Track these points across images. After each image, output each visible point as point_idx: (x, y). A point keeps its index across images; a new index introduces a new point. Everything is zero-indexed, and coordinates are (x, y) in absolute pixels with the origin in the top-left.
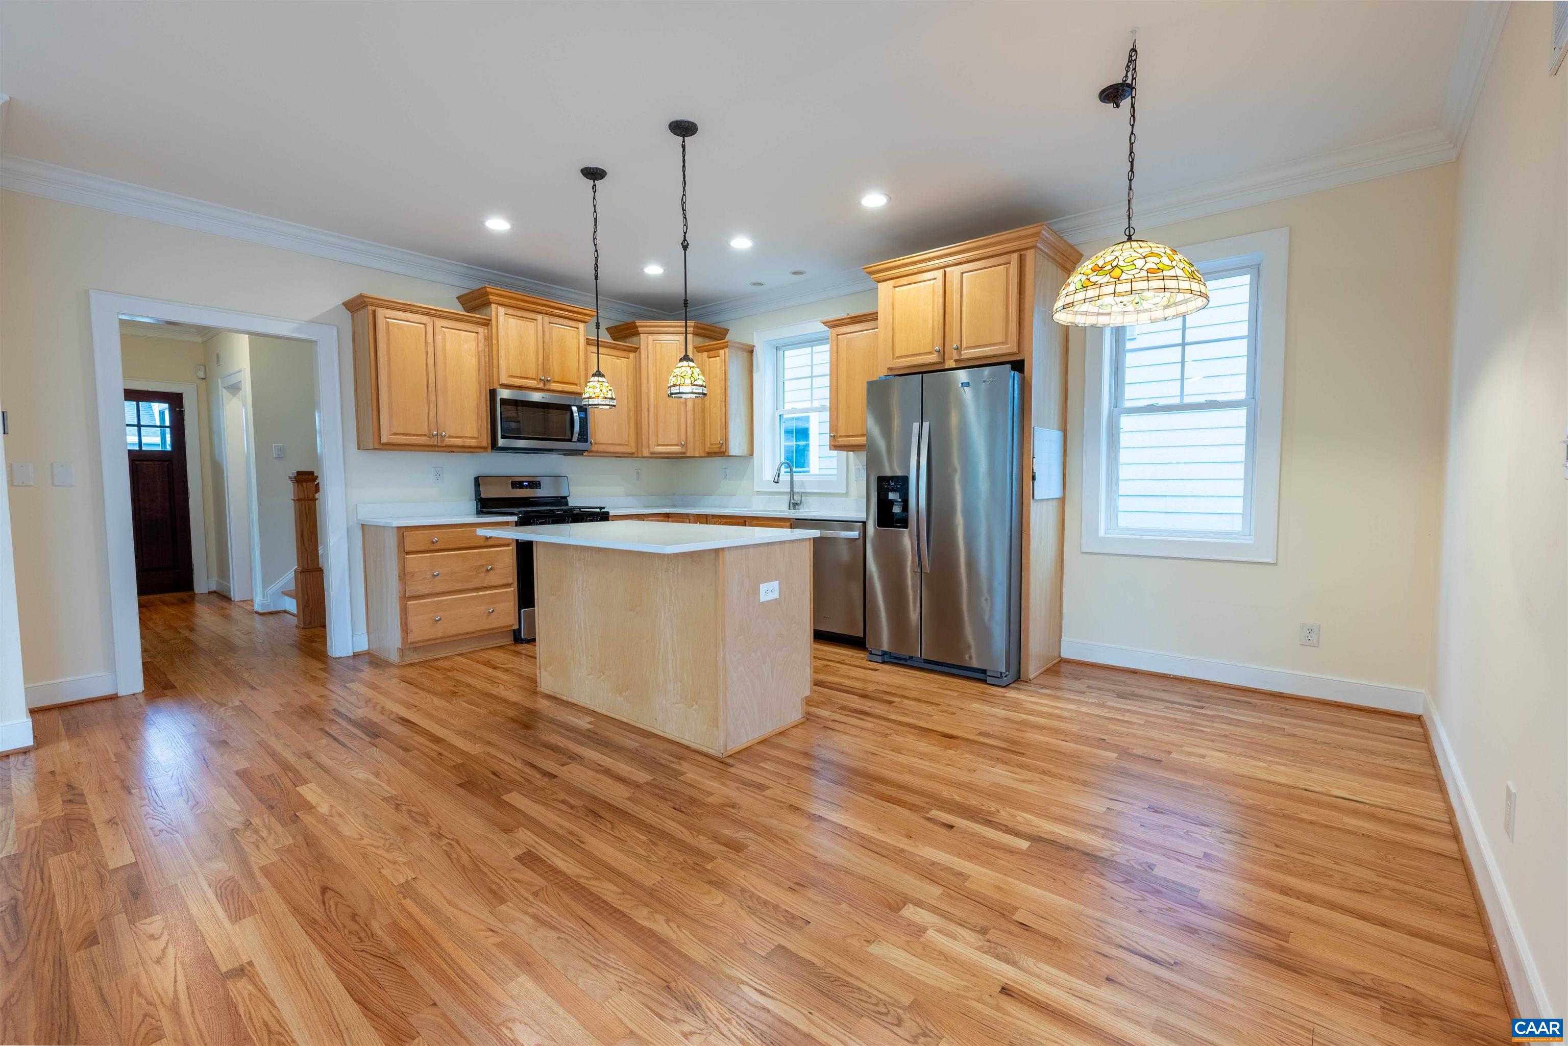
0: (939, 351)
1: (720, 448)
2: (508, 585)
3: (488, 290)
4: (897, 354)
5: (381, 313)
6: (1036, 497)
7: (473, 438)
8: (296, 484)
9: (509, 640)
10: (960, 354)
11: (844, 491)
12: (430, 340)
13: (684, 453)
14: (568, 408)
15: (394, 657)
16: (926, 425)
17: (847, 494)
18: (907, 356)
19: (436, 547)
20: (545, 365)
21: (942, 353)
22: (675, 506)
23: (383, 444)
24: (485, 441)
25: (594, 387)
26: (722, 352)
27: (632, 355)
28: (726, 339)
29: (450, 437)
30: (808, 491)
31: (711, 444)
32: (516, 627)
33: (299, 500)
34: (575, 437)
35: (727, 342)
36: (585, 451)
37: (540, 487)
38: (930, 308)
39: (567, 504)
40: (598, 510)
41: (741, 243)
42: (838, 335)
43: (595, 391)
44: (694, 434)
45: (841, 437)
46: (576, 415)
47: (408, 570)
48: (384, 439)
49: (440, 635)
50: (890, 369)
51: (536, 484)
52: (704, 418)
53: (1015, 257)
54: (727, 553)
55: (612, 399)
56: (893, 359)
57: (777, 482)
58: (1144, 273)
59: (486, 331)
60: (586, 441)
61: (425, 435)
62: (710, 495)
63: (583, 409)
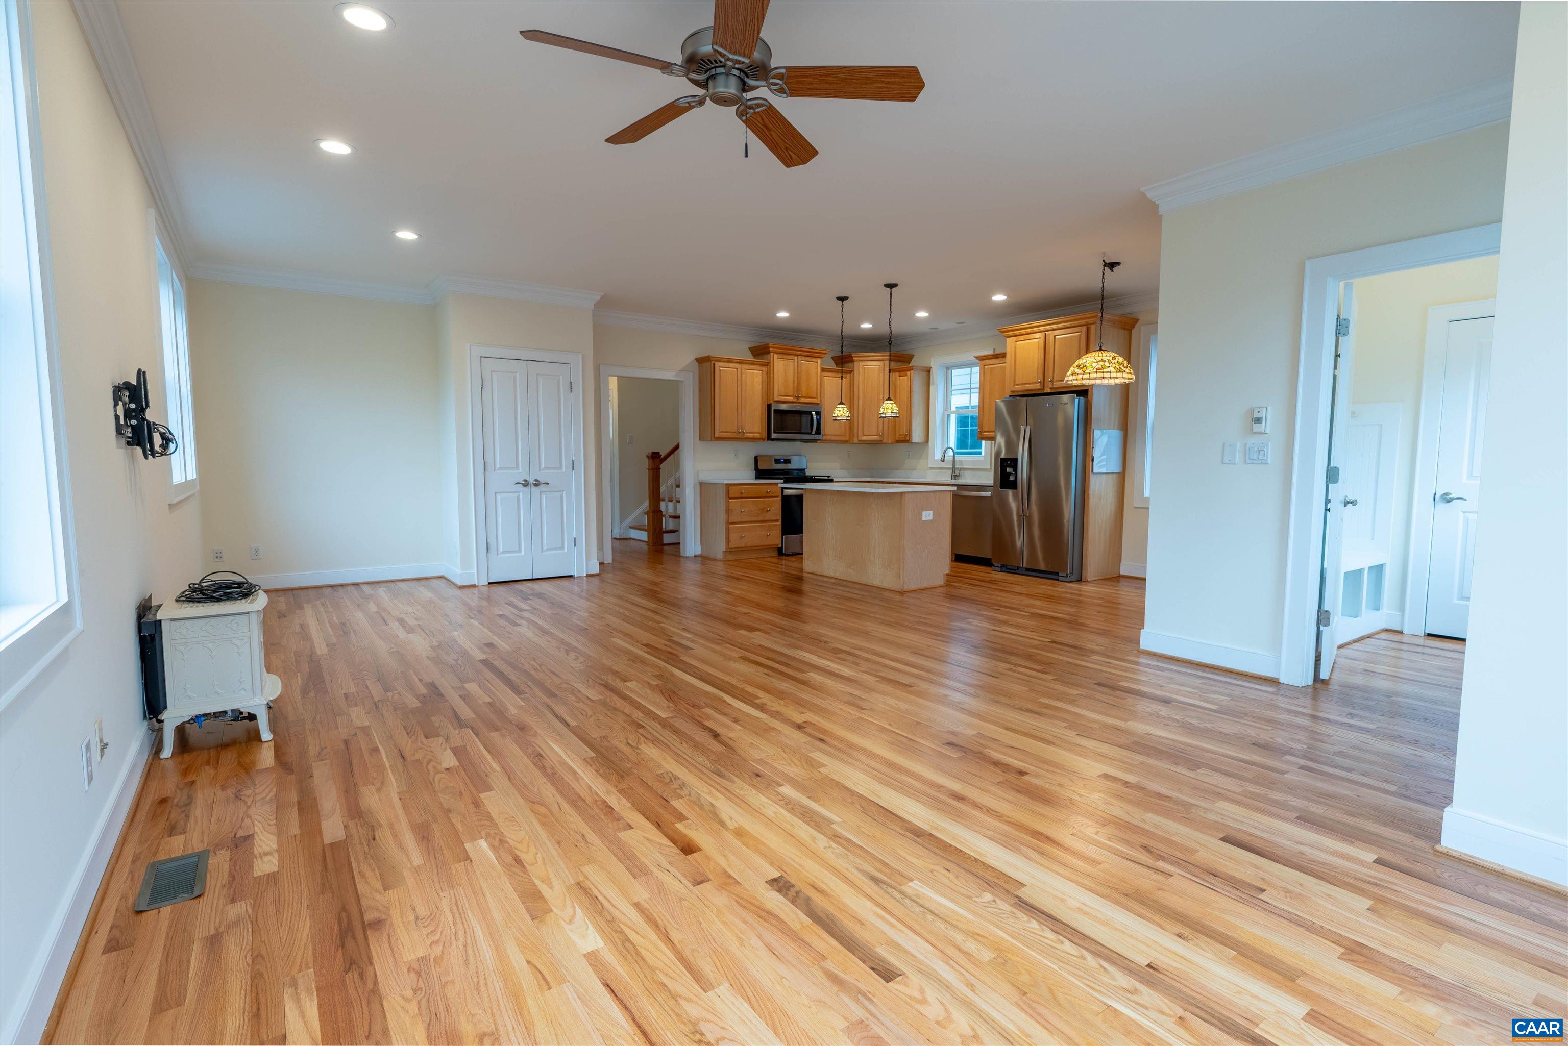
0: (1041, 382)
1: (905, 437)
2: (777, 521)
3: (768, 344)
4: (1017, 383)
5: (718, 364)
6: (1094, 471)
7: (758, 433)
8: (651, 460)
9: (775, 554)
10: (1053, 385)
11: (982, 469)
12: (739, 378)
13: (881, 441)
14: (810, 413)
15: (720, 556)
16: (1028, 428)
17: (990, 469)
18: (1022, 384)
19: (743, 496)
20: (798, 388)
21: (1043, 383)
23: (716, 438)
24: (765, 435)
25: (840, 411)
26: (909, 373)
27: (848, 376)
28: (911, 365)
29: (747, 433)
30: (965, 467)
31: (900, 435)
32: (780, 546)
33: (653, 469)
34: (813, 432)
36: (818, 440)
37: (791, 462)
38: (1036, 356)
39: (805, 474)
40: (827, 478)
41: (922, 314)
42: (985, 365)
44: (888, 428)
45: (985, 432)
46: (815, 417)
47: (730, 508)
48: (717, 435)
49: (743, 545)
50: (1013, 392)
51: (788, 461)
52: (896, 427)
53: (1084, 328)
54: (906, 495)
56: (1015, 385)
57: (944, 461)
58: (1095, 370)
59: (767, 369)
60: (820, 434)
61: (736, 432)
62: (898, 469)
63: (818, 413)
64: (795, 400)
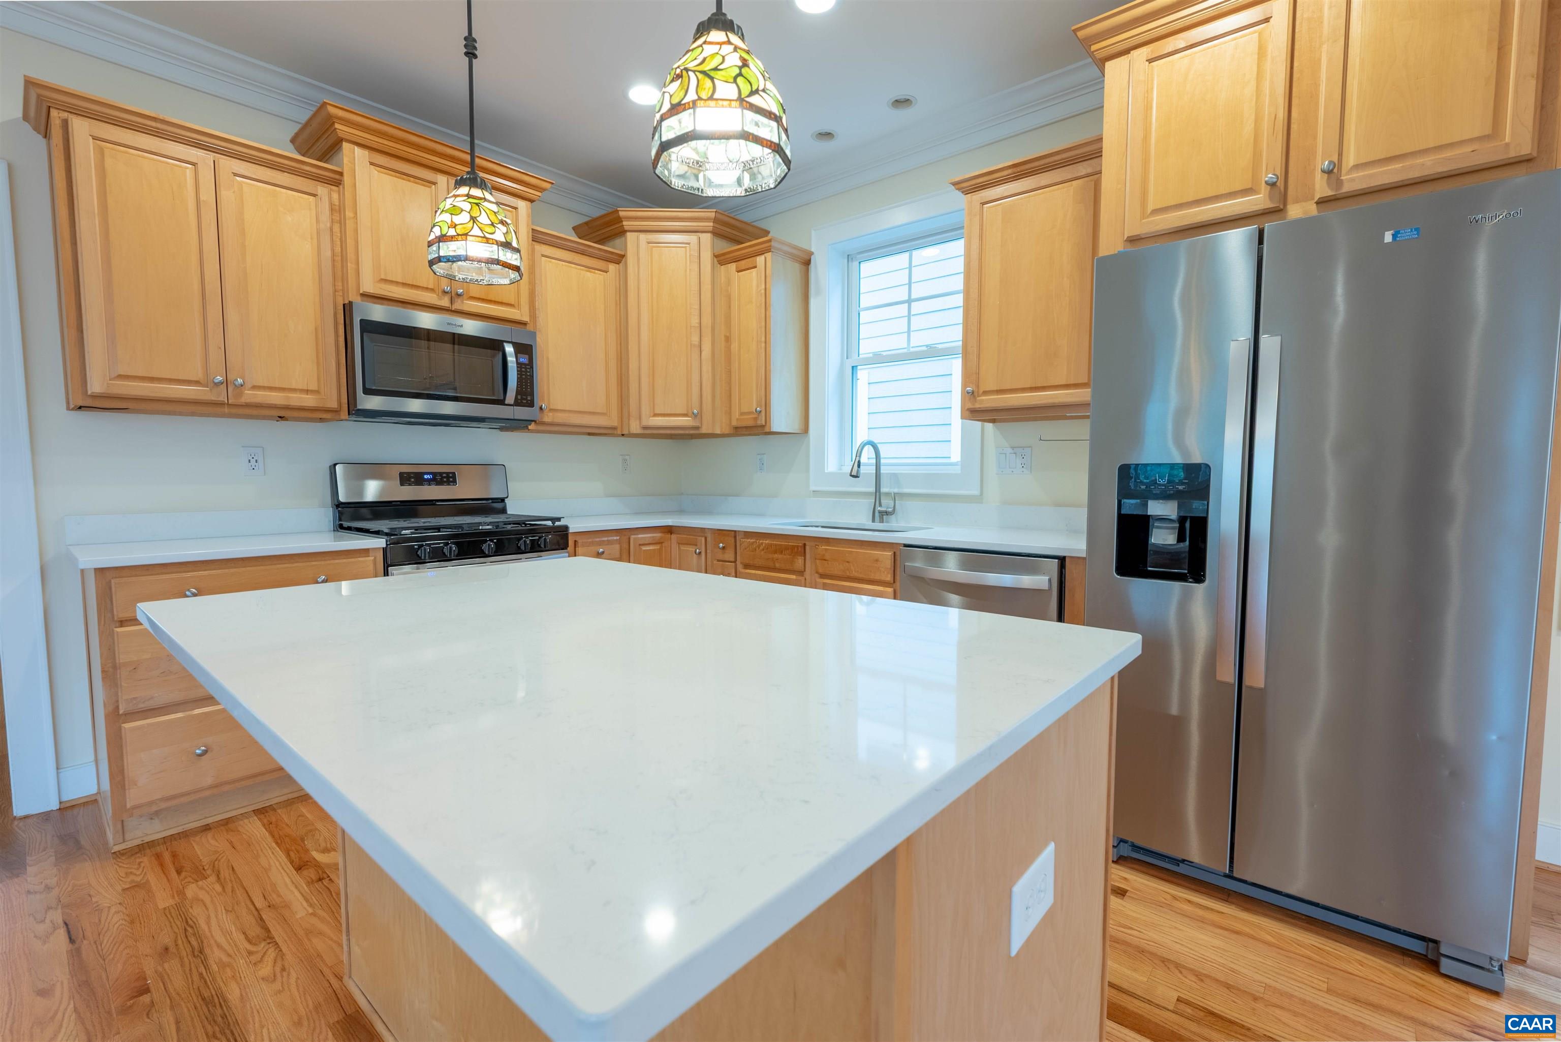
0: (1274, 184)
1: (756, 419)
3: (331, 110)
4: (1154, 206)
5: (81, 125)
7: (307, 391)
11: (976, 492)
12: (211, 200)
13: (697, 428)
14: (497, 345)
17: (978, 499)
18: (1179, 207)
22: (681, 512)
23: (95, 397)
24: (332, 397)
26: (760, 260)
27: (612, 267)
28: (767, 242)
29: (254, 387)
30: (911, 491)
31: (742, 414)
34: (511, 397)
35: (770, 241)
36: (530, 422)
37: (454, 482)
39: (504, 511)
42: (983, 204)
43: (457, 219)
44: (714, 397)
45: (986, 393)
46: (511, 359)
47: (124, 658)
48: (97, 386)
50: (1133, 240)
51: (448, 477)
52: (730, 371)
55: (507, 245)
56: (1143, 216)
57: (856, 477)
59: (335, 196)
60: (531, 404)
61: (197, 383)
62: (737, 495)
63: (524, 349)
64: (445, 302)
